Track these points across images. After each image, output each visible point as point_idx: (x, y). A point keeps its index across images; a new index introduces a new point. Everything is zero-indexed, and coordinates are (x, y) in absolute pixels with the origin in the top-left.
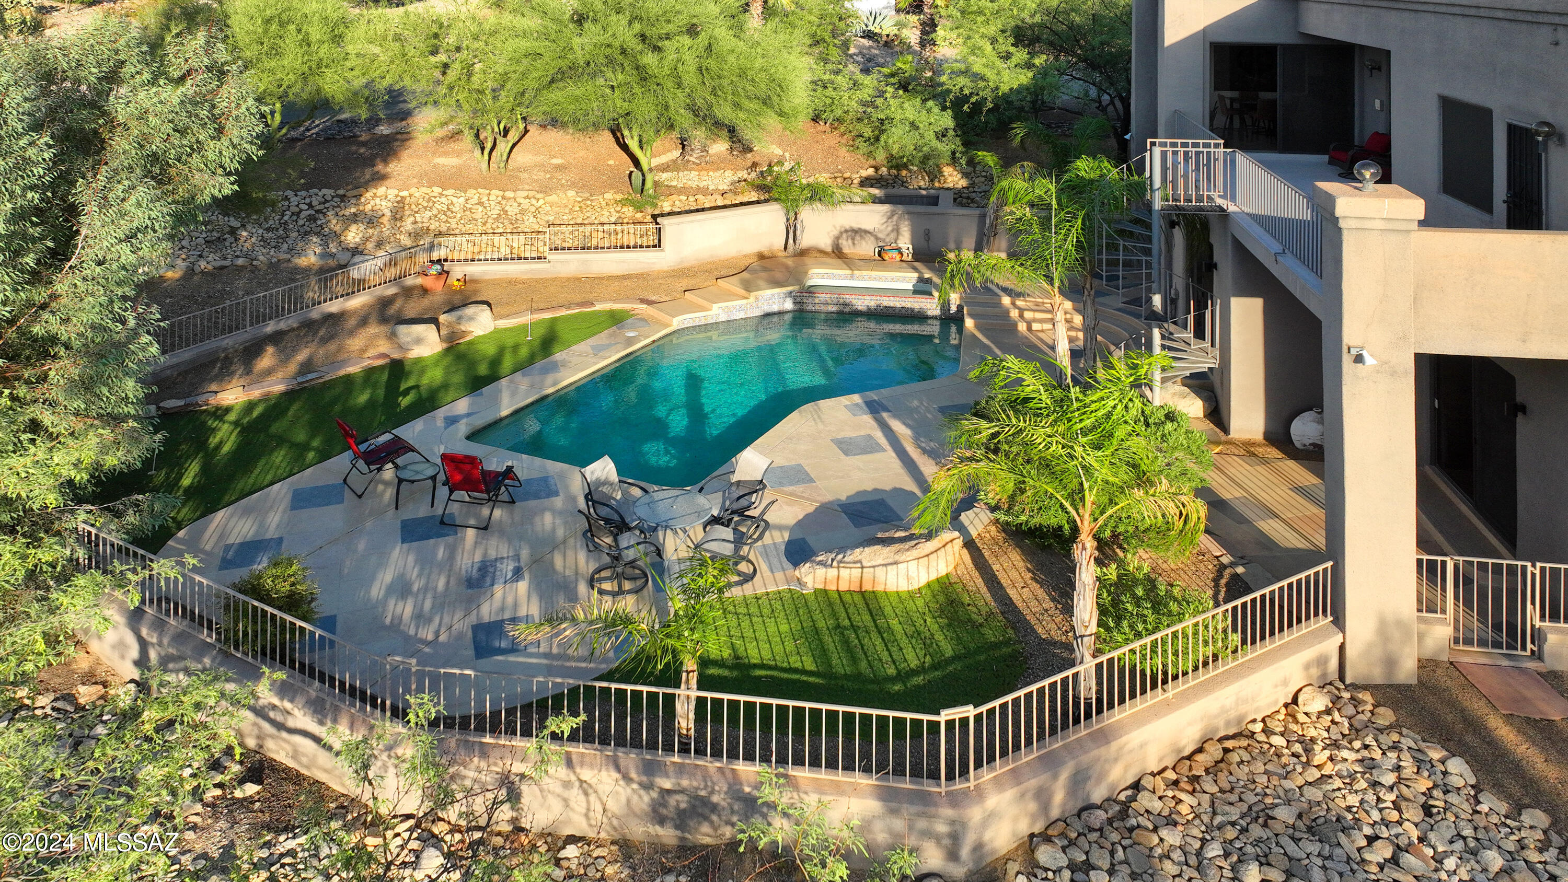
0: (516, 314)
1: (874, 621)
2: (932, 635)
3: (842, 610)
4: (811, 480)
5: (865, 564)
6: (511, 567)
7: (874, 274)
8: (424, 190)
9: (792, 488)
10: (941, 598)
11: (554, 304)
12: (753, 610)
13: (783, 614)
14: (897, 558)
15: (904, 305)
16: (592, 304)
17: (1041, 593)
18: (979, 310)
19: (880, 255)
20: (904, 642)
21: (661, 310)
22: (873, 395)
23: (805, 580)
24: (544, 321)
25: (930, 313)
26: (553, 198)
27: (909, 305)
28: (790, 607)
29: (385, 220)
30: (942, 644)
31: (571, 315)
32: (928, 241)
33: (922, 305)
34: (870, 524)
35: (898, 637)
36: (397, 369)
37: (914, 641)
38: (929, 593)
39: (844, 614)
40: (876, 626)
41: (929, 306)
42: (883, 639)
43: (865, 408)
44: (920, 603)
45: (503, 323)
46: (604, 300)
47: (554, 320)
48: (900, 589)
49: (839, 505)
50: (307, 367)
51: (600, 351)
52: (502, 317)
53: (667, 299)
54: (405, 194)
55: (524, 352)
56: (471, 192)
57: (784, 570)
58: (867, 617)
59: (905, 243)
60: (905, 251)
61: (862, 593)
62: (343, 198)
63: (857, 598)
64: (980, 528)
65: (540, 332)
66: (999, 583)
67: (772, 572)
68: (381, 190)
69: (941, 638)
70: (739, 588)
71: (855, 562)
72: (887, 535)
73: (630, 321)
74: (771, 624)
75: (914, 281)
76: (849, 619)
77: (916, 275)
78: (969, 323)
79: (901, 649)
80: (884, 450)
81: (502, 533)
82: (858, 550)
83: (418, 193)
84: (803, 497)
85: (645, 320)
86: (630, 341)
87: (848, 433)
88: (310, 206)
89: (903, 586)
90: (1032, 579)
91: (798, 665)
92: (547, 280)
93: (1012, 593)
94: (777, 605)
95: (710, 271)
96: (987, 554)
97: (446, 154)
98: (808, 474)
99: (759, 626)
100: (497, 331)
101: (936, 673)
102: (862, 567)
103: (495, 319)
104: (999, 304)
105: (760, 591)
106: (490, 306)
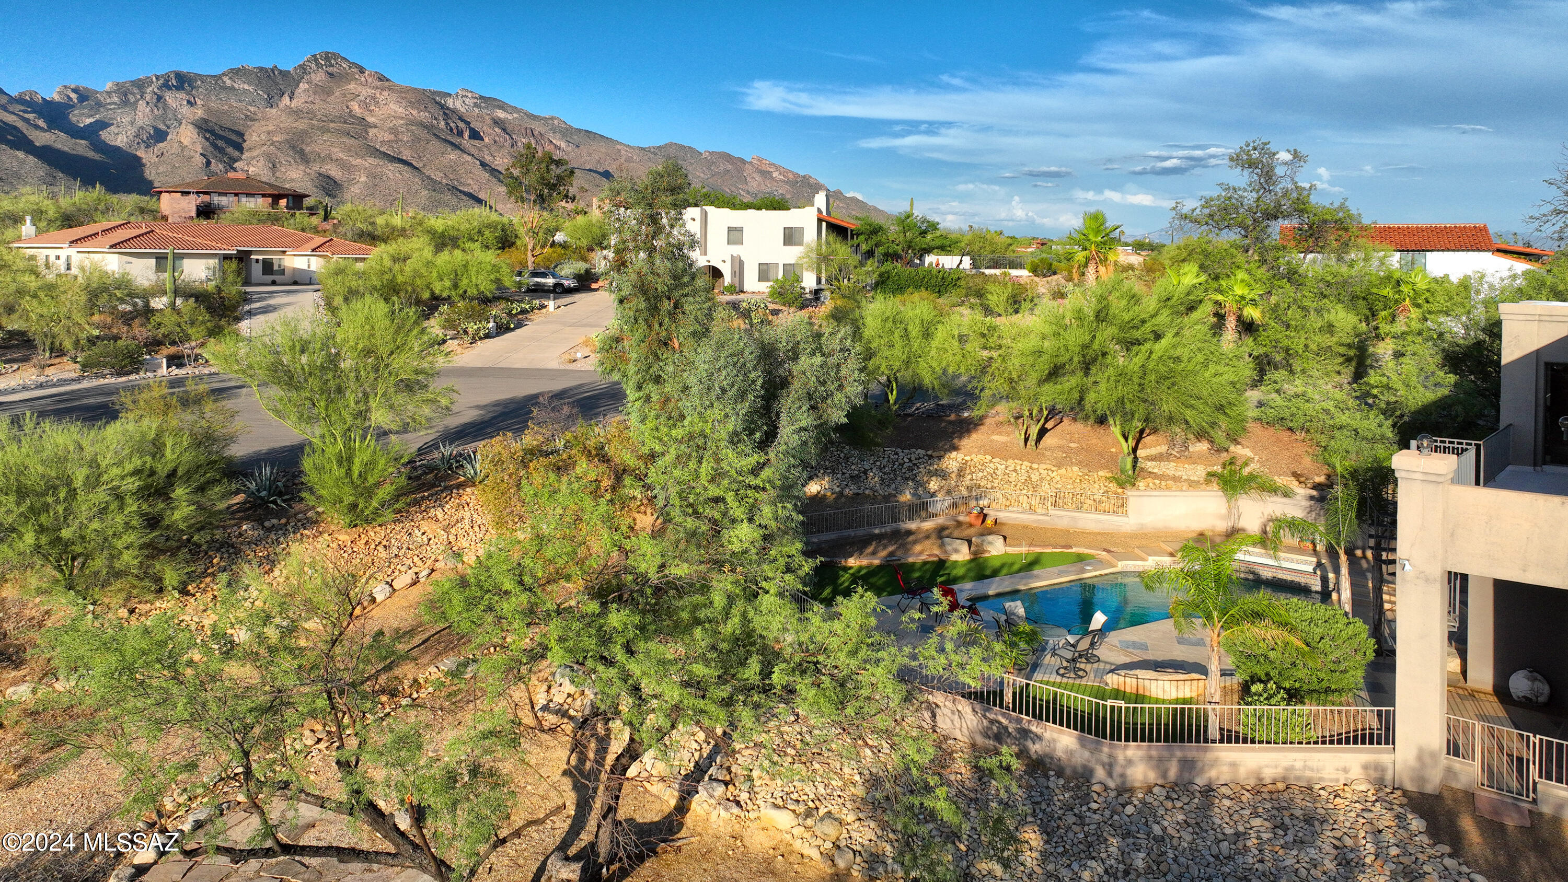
0: (1021, 545)
4: (1147, 650)
7: (1288, 557)
8: (980, 456)
9: (1131, 650)
11: (1047, 544)
14: (1158, 677)
15: (1298, 579)
16: (1071, 547)
21: (1111, 555)
23: (1108, 681)
24: (1035, 552)
25: (1314, 588)
26: (1063, 471)
29: (953, 475)
33: (1308, 582)
36: (941, 564)
41: (1312, 582)
45: (1010, 550)
46: (1079, 546)
47: (1042, 553)
48: (1159, 697)
50: (891, 554)
51: (1063, 574)
52: (1009, 546)
53: (1121, 550)
54: (968, 458)
55: (1016, 567)
56: (1010, 462)
60: (1318, 542)
61: (1137, 695)
62: (931, 457)
65: (1030, 559)
67: (1095, 678)
68: (954, 454)
71: (1134, 675)
73: (1088, 560)
75: (1314, 565)
77: (1317, 561)
83: (977, 458)
84: (1135, 655)
85: (1101, 561)
86: (1083, 571)
88: (910, 460)
89: (1161, 695)
92: (1047, 528)
95: (1160, 537)
97: (1000, 433)
98: (1147, 647)
100: (1004, 554)
103: (1005, 546)
106: (1005, 538)
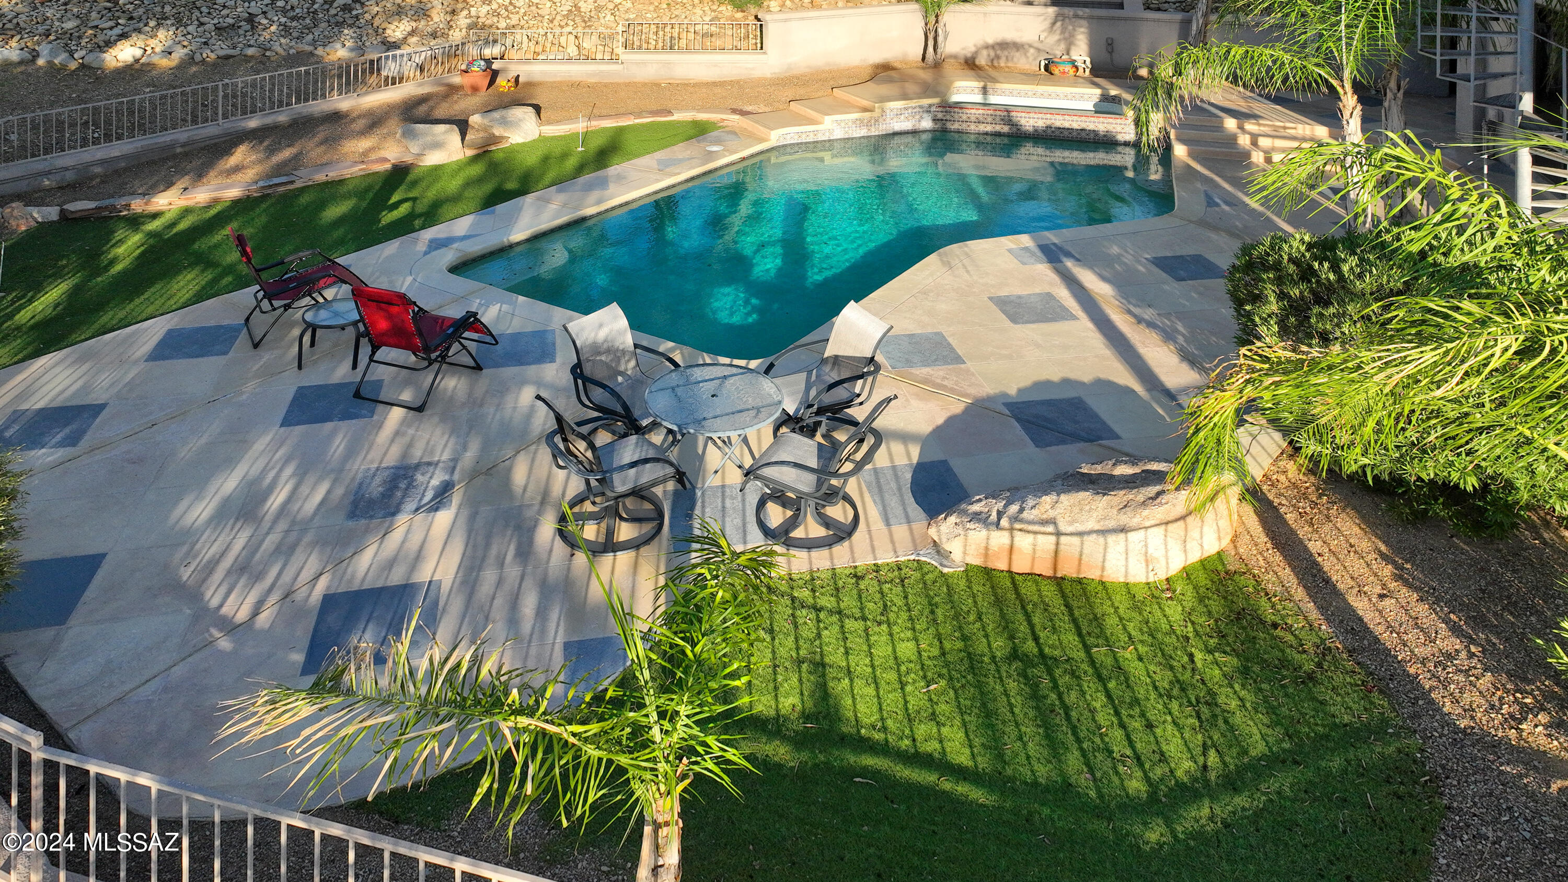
0: (572, 119)
1: (1087, 648)
2: (1212, 693)
3: (1021, 617)
4: (959, 360)
5: (1063, 527)
6: (435, 482)
7: (1041, 89)
9: (924, 371)
10: (1216, 605)
11: (622, 110)
12: (849, 602)
13: (904, 615)
14: (1124, 519)
15: (1083, 125)
16: (670, 113)
17: (1422, 610)
18: (1193, 133)
19: (1047, 68)
20: (1155, 709)
21: (757, 122)
22: (1052, 237)
23: (947, 546)
24: (605, 129)
25: (1121, 138)
27: (1091, 127)
28: (919, 605)
29: (433, 13)
30: (1238, 719)
31: (643, 126)
32: (1111, 53)
33: (1110, 128)
34: (1063, 442)
35: (1141, 693)
36: (398, 176)
37: (1175, 706)
38: (1190, 593)
39: (1024, 628)
40: (1092, 662)
41: (1119, 129)
42: (1109, 696)
43: (1039, 254)
44: (1175, 612)
45: (551, 130)
46: (686, 109)
47: (620, 131)
48: (1131, 580)
49: (1007, 405)
51: (667, 166)
52: (549, 123)
53: (767, 109)
55: (571, 163)
57: (909, 521)
58: (1070, 638)
59: (1081, 54)
60: (1080, 64)
61: (1059, 581)
63: (1049, 592)
64: (1267, 463)
65: (596, 143)
66: (1327, 581)
67: (888, 524)
69: (1234, 704)
70: (825, 552)
71: (1044, 522)
72: (1098, 469)
73: (715, 134)
74: (880, 635)
75: (1096, 99)
76: (1036, 639)
77: (1098, 92)
78: (1180, 151)
79: (1150, 726)
80: (1074, 318)
81: (446, 417)
82: (1047, 500)
84: (944, 387)
85: (735, 133)
86: (711, 156)
87: (1014, 289)
89: (1138, 575)
90: (1398, 578)
91: (932, 747)
92: (618, 84)
93: (1360, 605)
94: (895, 595)
95: (826, 80)
96: (1290, 517)
98: (952, 350)
99: (856, 642)
100: (542, 139)
101: (1241, 801)
102: (1058, 534)
103: (541, 125)
104: (1220, 128)
105: (864, 561)
106: (538, 109)
